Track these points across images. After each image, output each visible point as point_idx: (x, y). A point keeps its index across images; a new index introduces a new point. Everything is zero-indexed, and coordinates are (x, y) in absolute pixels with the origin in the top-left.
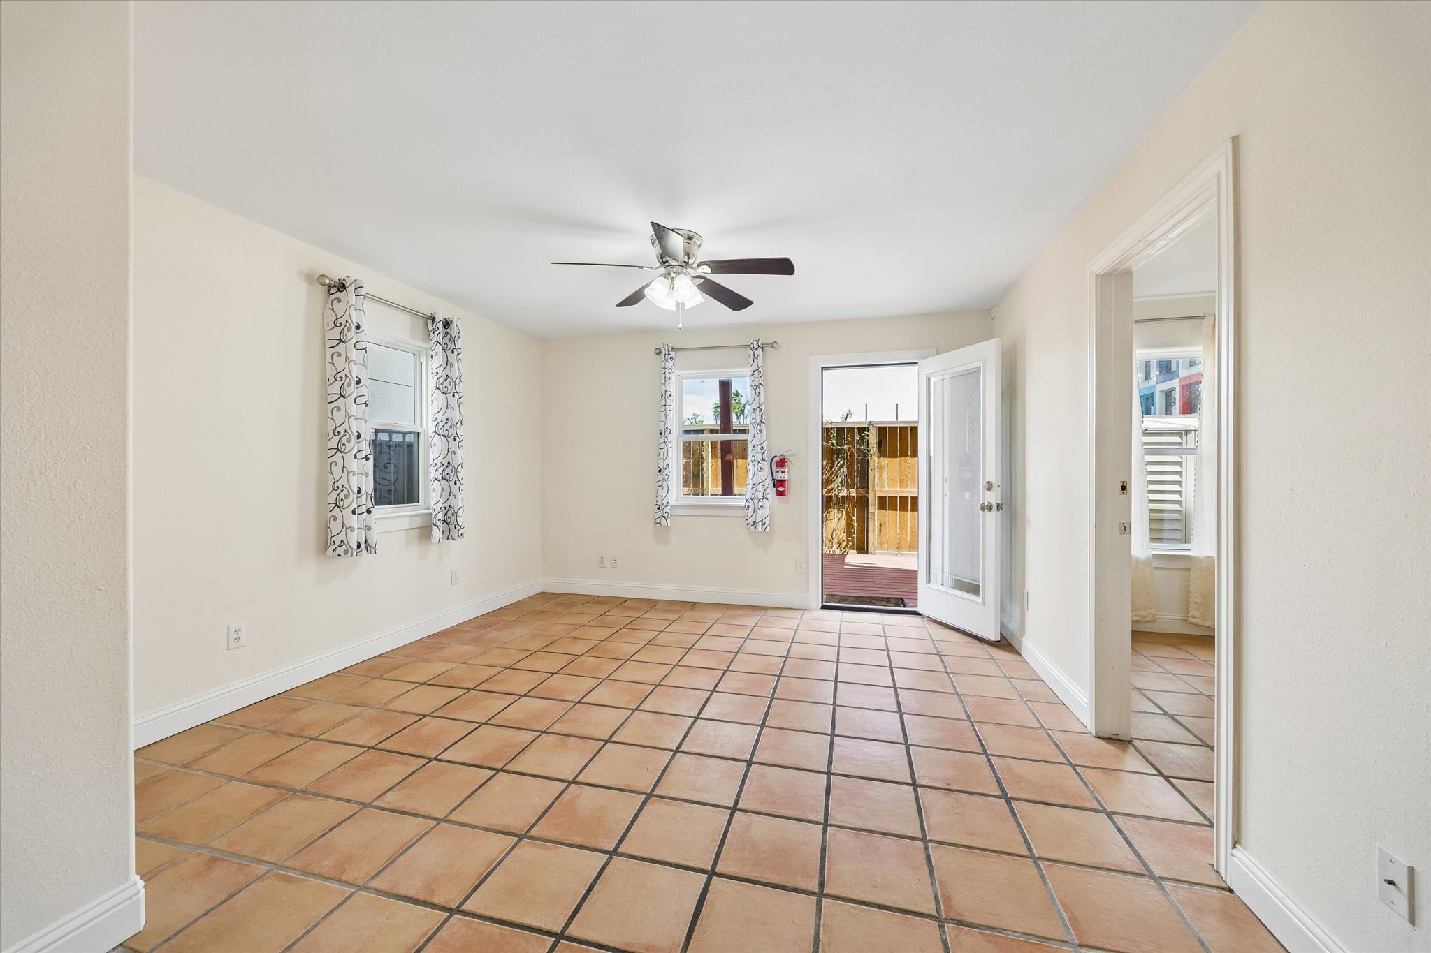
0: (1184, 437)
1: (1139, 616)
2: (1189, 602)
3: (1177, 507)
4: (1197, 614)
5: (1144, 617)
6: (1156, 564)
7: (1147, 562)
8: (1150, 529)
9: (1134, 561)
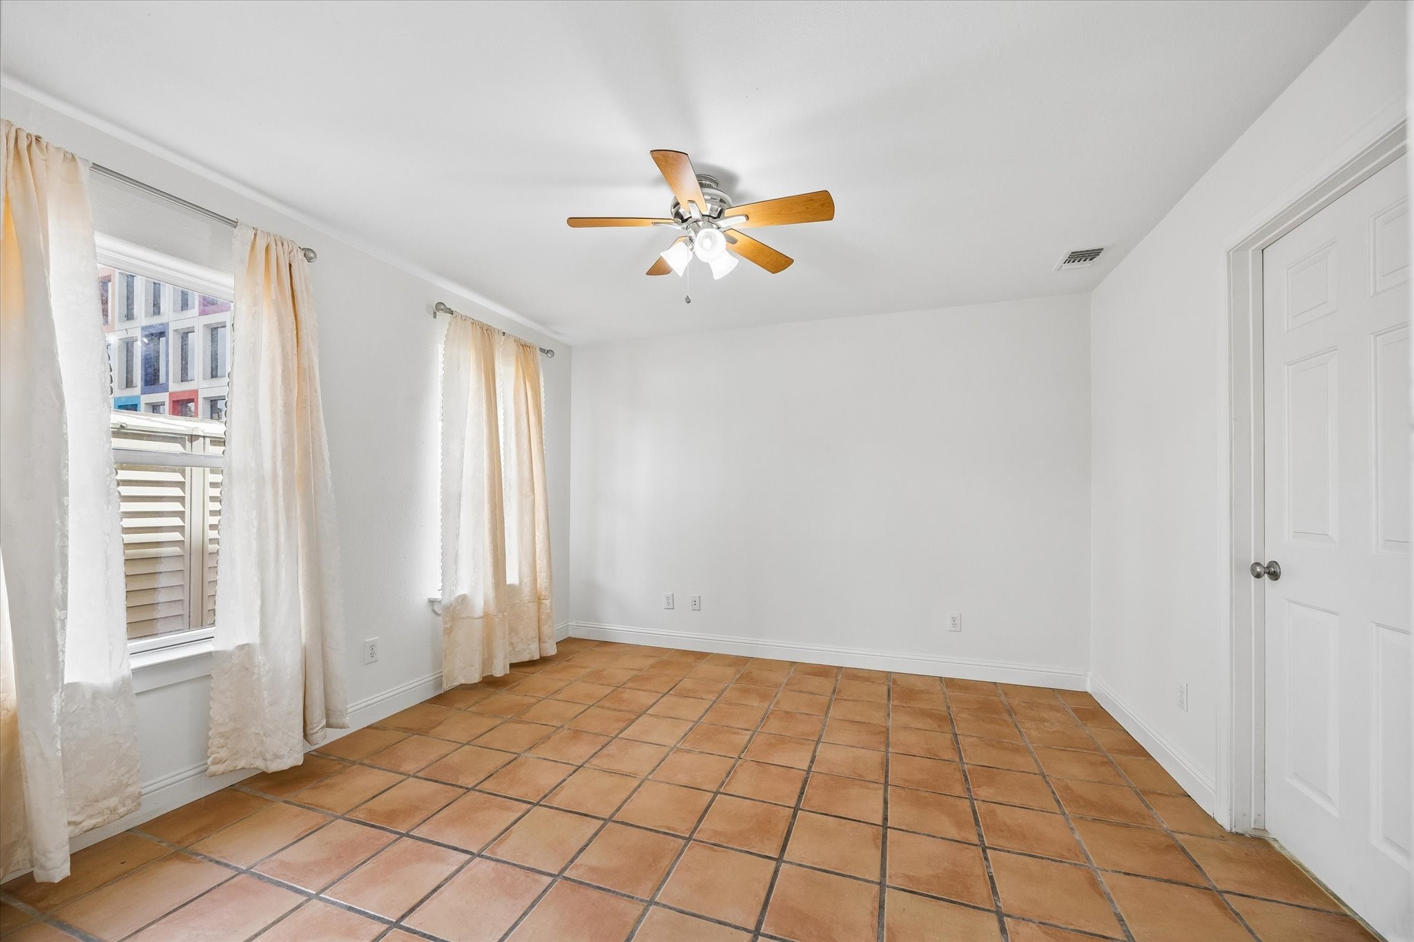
0: (188, 444)
1: (101, 813)
2: (209, 738)
3: (176, 536)
4: (223, 753)
5: (115, 809)
6: (139, 686)
7: (121, 690)
8: (128, 608)
9: (88, 696)
